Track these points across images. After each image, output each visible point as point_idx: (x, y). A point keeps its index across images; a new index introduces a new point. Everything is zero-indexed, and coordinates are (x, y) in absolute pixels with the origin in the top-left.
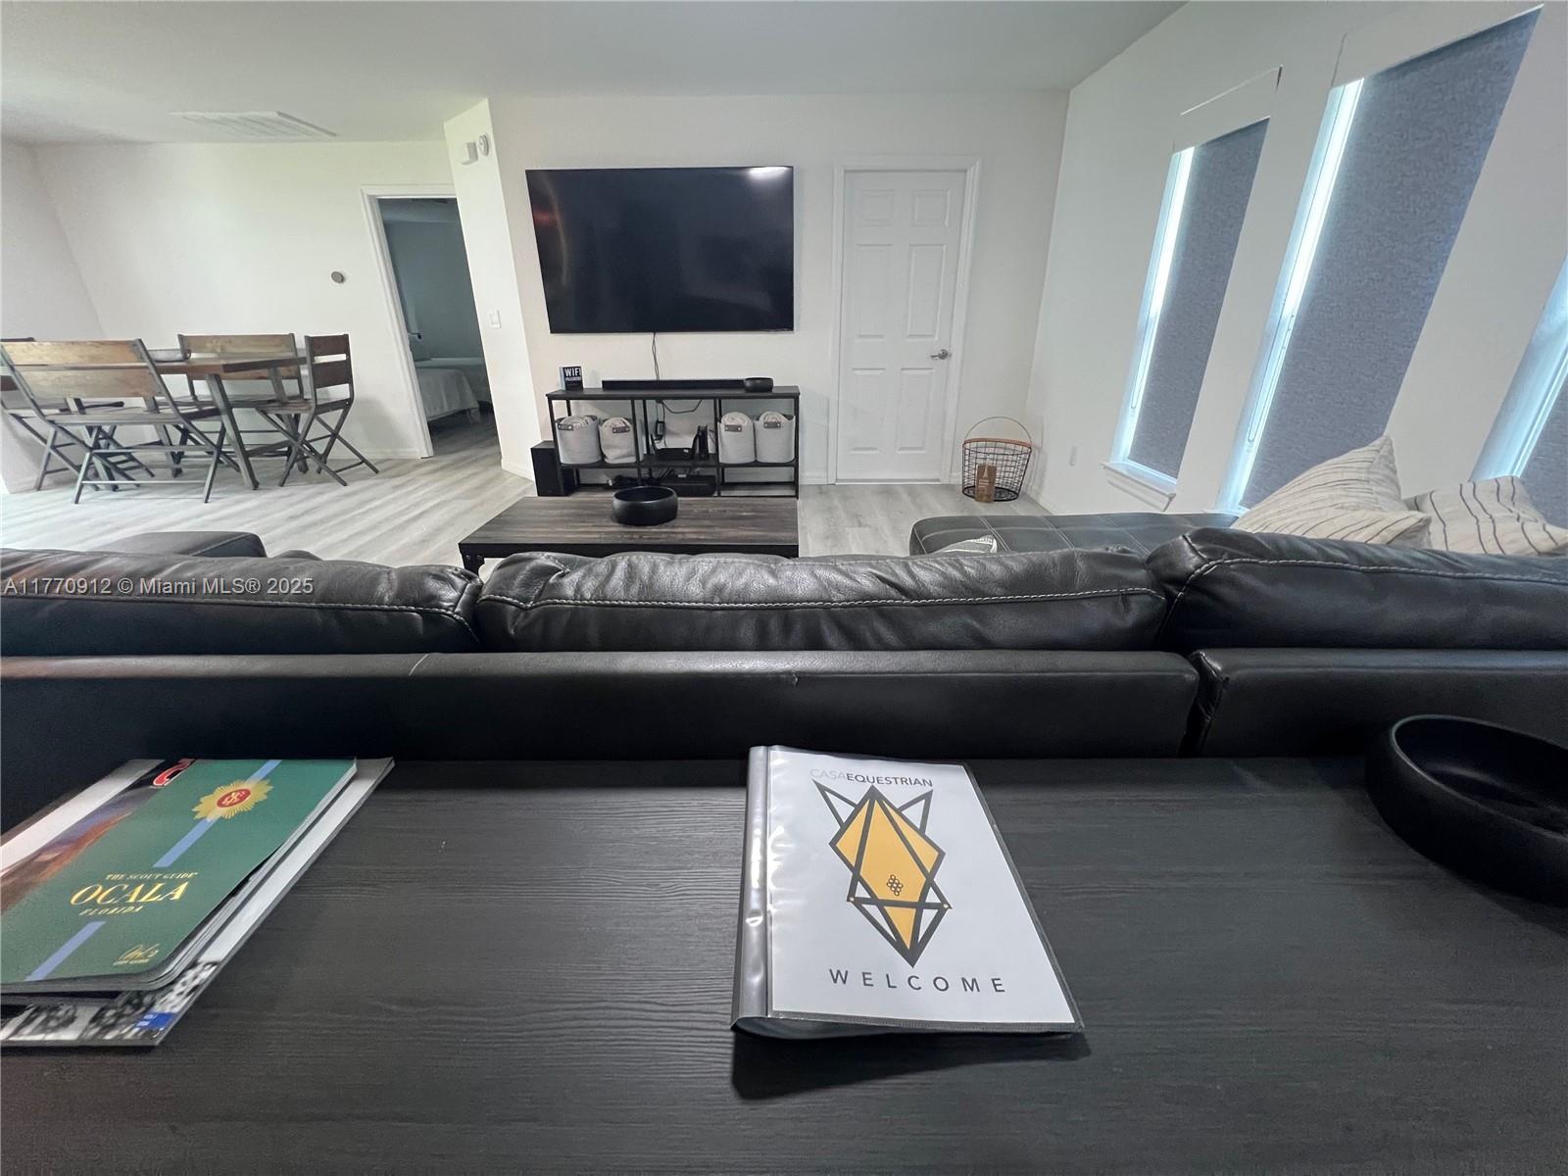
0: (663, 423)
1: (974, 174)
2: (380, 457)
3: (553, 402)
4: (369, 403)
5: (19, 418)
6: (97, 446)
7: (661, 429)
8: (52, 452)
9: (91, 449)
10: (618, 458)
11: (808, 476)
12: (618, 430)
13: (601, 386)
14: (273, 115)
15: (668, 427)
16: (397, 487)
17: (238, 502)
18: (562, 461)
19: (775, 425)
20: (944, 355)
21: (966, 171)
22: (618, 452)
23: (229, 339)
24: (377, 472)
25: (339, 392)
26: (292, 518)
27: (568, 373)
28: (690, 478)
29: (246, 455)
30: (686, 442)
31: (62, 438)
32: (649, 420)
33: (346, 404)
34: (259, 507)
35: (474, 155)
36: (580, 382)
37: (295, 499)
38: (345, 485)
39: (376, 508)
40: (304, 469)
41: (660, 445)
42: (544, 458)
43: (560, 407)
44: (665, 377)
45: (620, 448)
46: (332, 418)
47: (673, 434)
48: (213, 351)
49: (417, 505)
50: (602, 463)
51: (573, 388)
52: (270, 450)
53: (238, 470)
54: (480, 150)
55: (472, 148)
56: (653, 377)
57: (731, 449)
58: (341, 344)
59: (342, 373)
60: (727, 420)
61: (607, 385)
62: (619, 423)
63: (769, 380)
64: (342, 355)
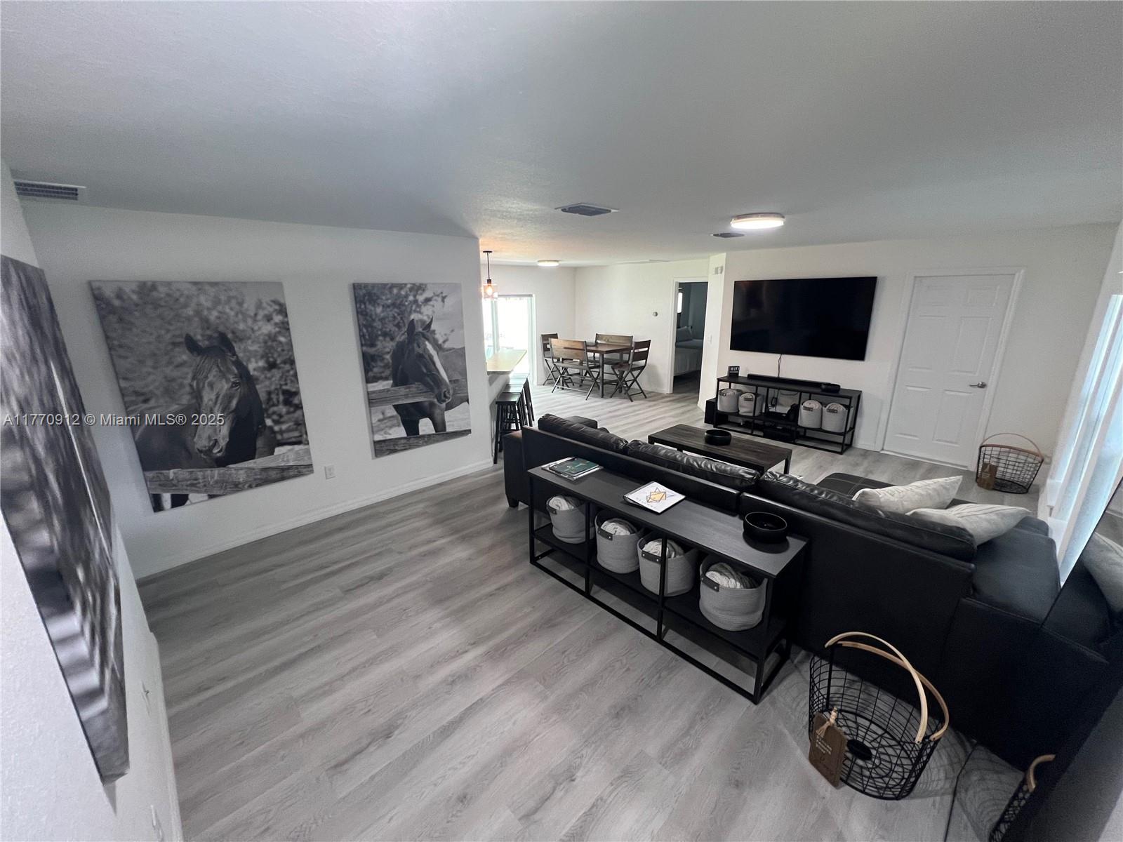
0: (777, 399)
1: (1020, 276)
2: (650, 390)
3: (720, 382)
4: (653, 367)
5: (546, 361)
6: (563, 373)
7: (775, 402)
8: (551, 374)
9: (561, 374)
10: (745, 412)
11: (860, 444)
12: (747, 399)
13: (746, 376)
14: (648, 260)
15: (778, 401)
16: (650, 407)
17: (596, 402)
18: (719, 408)
19: (833, 411)
20: (983, 386)
21: (1014, 275)
22: (745, 410)
23: (611, 336)
24: (646, 397)
25: (642, 362)
26: (610, 412)
27: (732, 369)
28: (784, 430)
29: (603, 384)
30: (783, 409)
31: (555, 369)
32: (769, 396)
33: (642, 368)
34: (602, 405)
35: (716, 273)
36: (738, 374)
37: (614, 404)
38: (632, 401)
39: (638, 414)
40: (620, 392)
41: (772, 410)
42: (711, 405)
43: (724, 385)
44: (784, 375)
45: (750, 408)
46: (636, 373)
47: (782, 405)
48: (605, 340)
49: (653, 416)
50: (737, 414)
51: (733, 376)
52: (610, 382)
53: (599, 388)
54: (719, 271)
55: (717, 269)
56: (774, 374)
57: (806, 419)
58: (647, 344)
59: (644, 356)
60: (807, 404)
61: (750, 377)
62: (749, 396)
63: (839, 386)
64: (646, 349)
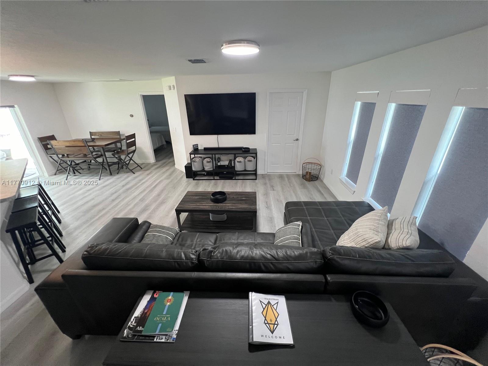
0: (220, 158)
1: (305, 93)
2: (142, 163)
3: (191, 155)
4: (140, 148)
5: (51, 157)
7: (219, 160)
8: (59, 166)
9: (70, 165)
10: (208, 169)
11: (259, 172)
12: (208, 162)
13: (203, 149)
14: (118, 79)
15: (221, 159)
16: (148, 175)
17: (108, 180)
18: (193, 170)
19: (250, 161)
20: (297, 140)
21: (303, 92)
23: (103, 133)
24: (142, 168)
25: (133, 148)
26: (123, 186)
27: (195, 146)
28: (227, 173)
29: (109, 166)
30: (226, 163)
31: (62, 162)
32: (216, 157)
33: (134, 151)
34: (113, 182)
35: (170, 89)
36: (198, 148)
37: (122, 179)
38: (134, 173)
39: (144, 183)
40: (122, 168)
41: (219, 164)
42: (188, 168)
43: (193, 156)
44: (221, 146)
45: (209, 166)
46: (130, 155)
47: (222, 161)
48: (98, 136)
49: (155, 181)
50: (203, 170)
51: (196, 150)
52: (114, 163)
53: (107, 170)
54: (172, 88)
55: (170, 87)
56: (216, 146)
57: (239, 167)
58: (133, 136)
59: (134, 144)
60: (237, 159)
61: (205, 149)
62: (208, 160)
63: (249, 148)
64: (134, 139)
